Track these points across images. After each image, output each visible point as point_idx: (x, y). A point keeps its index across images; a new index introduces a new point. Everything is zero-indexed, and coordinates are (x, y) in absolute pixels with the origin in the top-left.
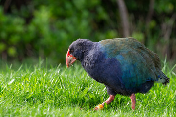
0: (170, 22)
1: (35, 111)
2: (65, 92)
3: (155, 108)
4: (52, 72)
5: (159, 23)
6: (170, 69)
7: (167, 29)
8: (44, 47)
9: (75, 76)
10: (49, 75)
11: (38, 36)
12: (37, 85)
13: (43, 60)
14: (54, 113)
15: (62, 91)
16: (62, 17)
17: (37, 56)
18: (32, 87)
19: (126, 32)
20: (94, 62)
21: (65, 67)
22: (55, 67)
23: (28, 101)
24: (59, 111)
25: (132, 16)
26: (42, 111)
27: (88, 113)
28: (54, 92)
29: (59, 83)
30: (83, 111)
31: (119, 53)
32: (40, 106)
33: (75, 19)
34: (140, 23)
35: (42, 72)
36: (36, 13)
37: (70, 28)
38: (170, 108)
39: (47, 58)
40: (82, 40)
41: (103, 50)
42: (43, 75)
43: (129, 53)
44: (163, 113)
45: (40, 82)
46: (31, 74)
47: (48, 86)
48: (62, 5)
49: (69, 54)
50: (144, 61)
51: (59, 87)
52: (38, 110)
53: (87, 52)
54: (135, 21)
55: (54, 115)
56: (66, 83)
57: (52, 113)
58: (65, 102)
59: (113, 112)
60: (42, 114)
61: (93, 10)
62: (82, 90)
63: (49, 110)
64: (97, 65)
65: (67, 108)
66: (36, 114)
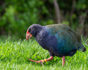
0: (84, 15)
1: (6, 66)
2: (24, 55)
3: (75, 64)
4: (16, 44)
5: (78, 15)
6: (84, 42)
7: (82, 19)
8: (11, 29)
9: (29, 46)
10: (14, 45)
11: (8, 23)
12: (7, 51)
13: (11, 37)
14: (17, 67)
15: (21, 55)
16: (22, 12)
17: (7, 34)
18: (4, 52)
19: (59, 21)
20: (42, 37)
21: (23, 41)
22: (17, 41)
23: (2, 60)
24: (20, 66)
25: (63, 11)
26: (10, 67)
27: (36, 67)
28: (17, 55)
29: (20, 50)
30: (34, 66)
31: (57, 32)
32: (9, 63)
33: (29, 13)
34: (67, 15)
35: (10, 43)
36: (7, 10)
37: (27, 18)
38: (84, 65)
39: (13, 36)
40: (35, 24)
41: (48, 31)
42: (10, 45)
43: (62, 33)
44: (80, 67)
45: (9, 49)
46: (4, 45)
47: (14, 52)
48: (22, 5)
49: (28, 33)
50: (71, 38)
51: (20, 52)
52: (8, 65)
53: (39, 32)
54: (64, 14)
55: (17, 69)
56: (24, 50)
57: (16, 67)
58: (23, 61)
59: (51, 67)
60: (10, 68)
61: (39, 8)
62: (33, 54)
63: (14, 65)
64: (44, 39)
65: (25, 64)
66: (6, 68)
